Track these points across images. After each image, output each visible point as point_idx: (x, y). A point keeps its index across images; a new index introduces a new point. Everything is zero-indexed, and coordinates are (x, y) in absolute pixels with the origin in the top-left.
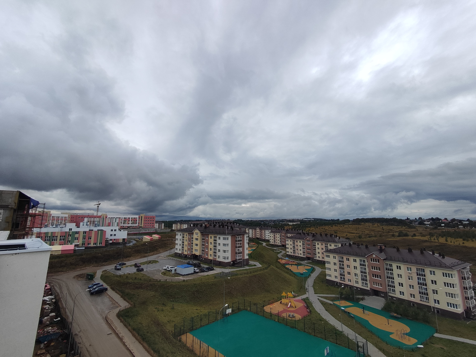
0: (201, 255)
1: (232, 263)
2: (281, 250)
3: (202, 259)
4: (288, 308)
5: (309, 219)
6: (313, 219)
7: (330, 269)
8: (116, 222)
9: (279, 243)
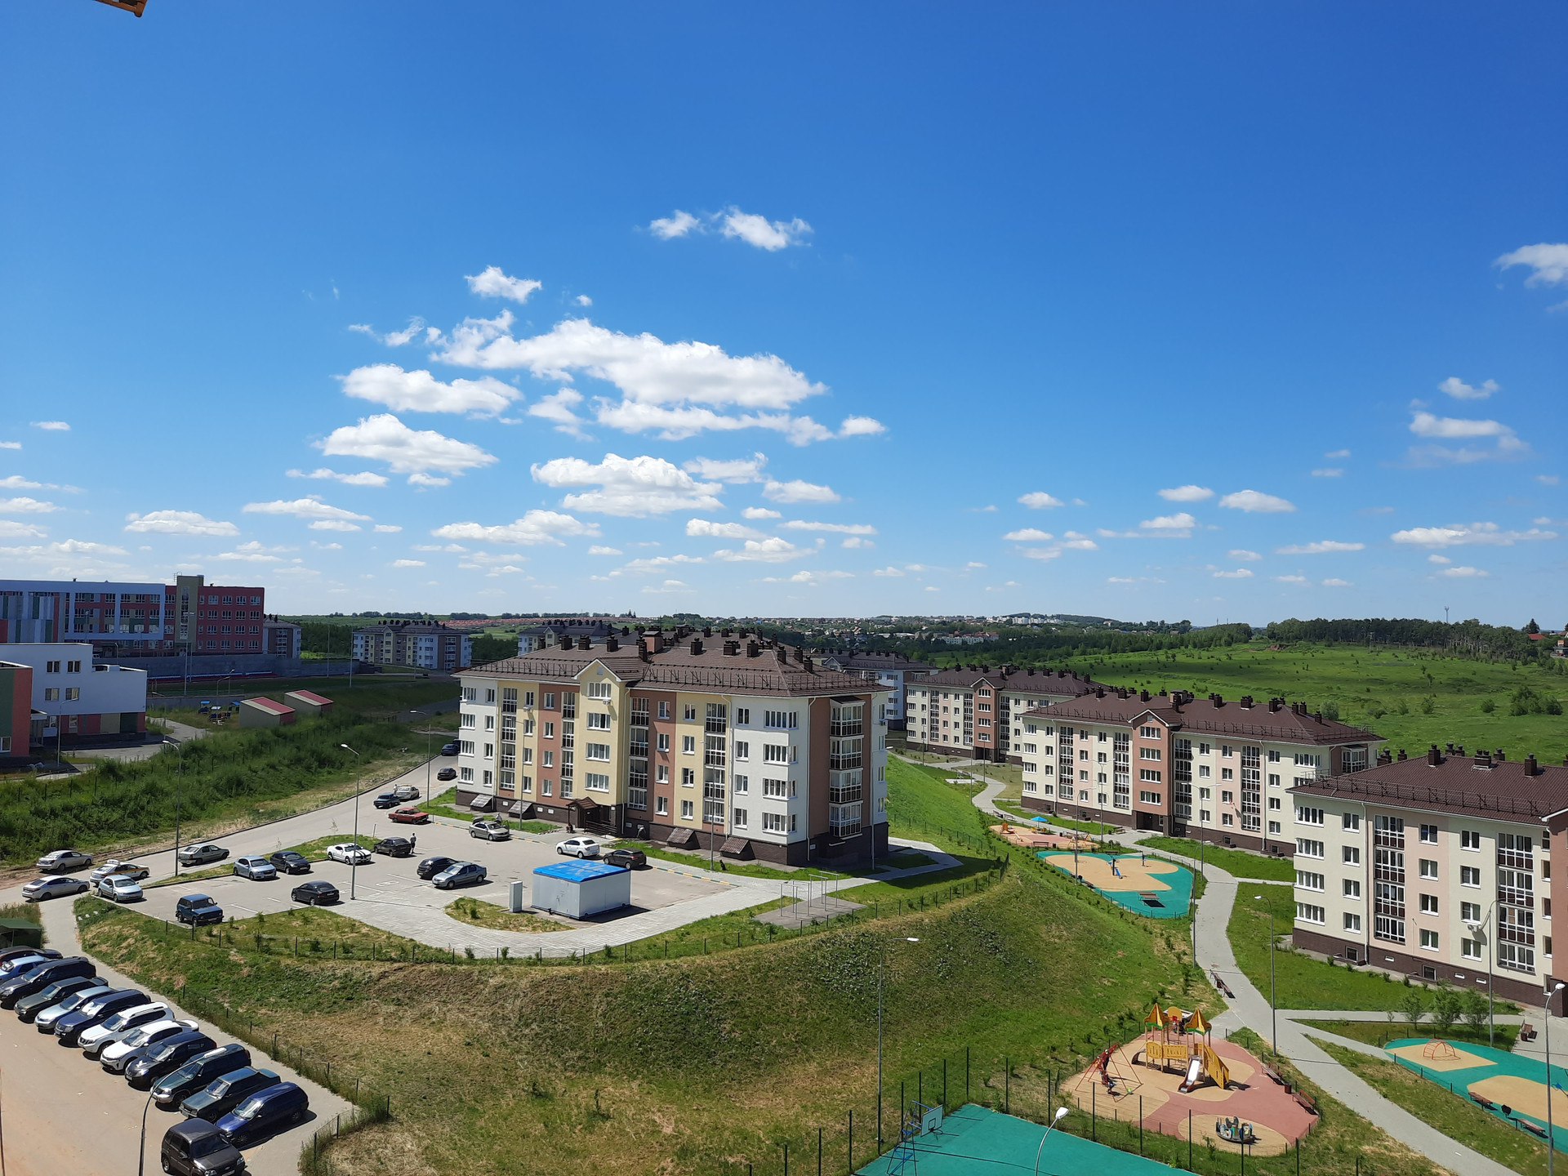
0: (626, 805)
2: (980, 778)
3: (630, 825)
7: (1317, 879)
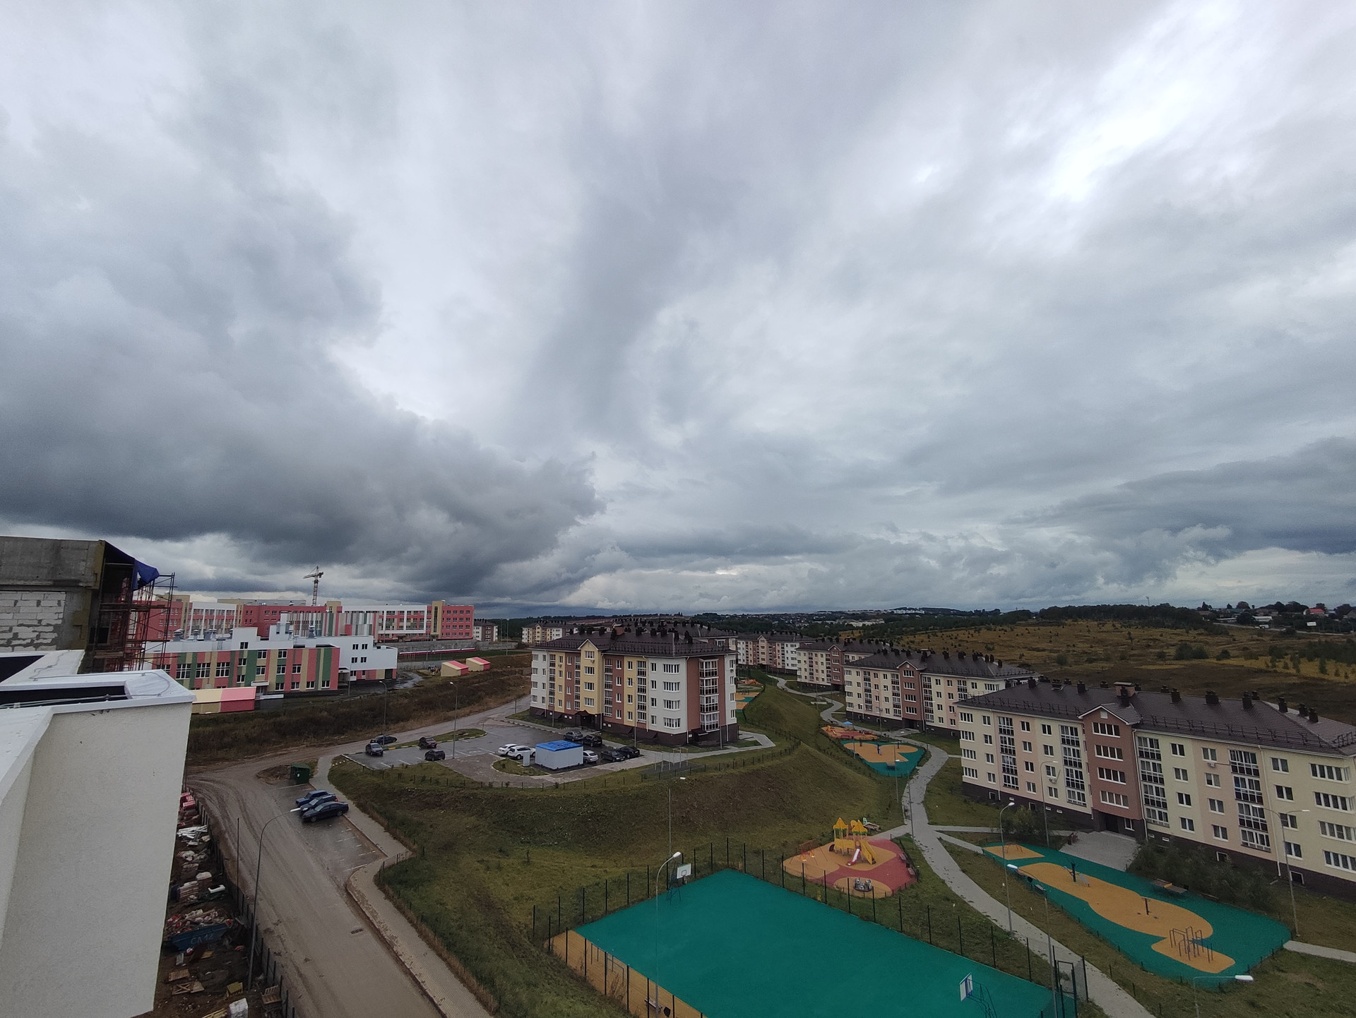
0: (603, 714)
1: (690, 736)
2: (829, 701)
3: (605, 725)
4: (853, 864)
5: (910, 609)
6: (923, 609)
7: (972, 754)
8: (365, 622)
9: (826, 680)
